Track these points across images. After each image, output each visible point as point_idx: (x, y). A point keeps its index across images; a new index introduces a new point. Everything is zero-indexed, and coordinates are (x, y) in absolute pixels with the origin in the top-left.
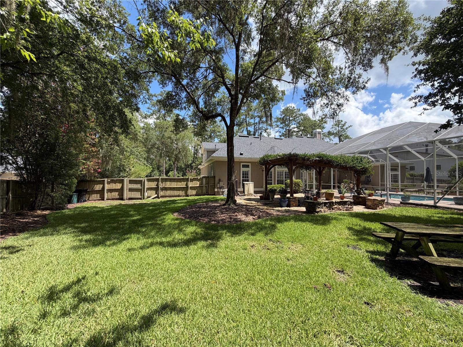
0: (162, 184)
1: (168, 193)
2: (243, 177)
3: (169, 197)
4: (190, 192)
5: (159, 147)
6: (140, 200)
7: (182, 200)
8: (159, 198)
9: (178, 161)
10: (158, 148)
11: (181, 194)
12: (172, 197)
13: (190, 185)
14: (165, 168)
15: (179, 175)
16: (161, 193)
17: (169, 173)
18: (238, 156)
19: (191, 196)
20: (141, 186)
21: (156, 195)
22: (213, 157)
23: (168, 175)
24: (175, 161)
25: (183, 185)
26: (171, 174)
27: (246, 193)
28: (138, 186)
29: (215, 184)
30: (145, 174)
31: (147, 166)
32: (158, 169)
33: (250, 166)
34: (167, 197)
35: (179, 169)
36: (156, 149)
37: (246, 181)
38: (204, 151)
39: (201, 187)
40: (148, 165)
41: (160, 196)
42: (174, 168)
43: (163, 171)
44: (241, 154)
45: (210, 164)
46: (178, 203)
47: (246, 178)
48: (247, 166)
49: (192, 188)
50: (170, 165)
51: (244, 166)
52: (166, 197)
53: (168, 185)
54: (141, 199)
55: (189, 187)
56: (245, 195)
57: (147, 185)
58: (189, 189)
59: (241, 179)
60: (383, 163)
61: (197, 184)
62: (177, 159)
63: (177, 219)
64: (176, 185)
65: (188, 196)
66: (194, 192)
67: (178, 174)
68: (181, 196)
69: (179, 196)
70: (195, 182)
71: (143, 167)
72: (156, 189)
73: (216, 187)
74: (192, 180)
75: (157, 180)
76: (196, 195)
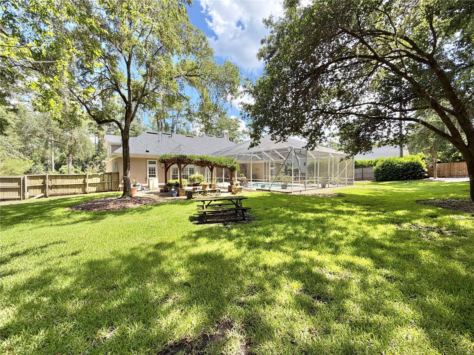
0: (50, 182)
1: (60, 191)
2: (150, 173)
3: (61, 195)
4: (88, 189)
5: (44, 135)
6: (18, 201)
7: (79, 197)
8: (46, 197)
9: (73, 154)
10: (41, 137)
11: (77, 192)
12: (66, 195)
13: (89, 181)
14: (55, 161)
15: (77, 170)
16: (49, 192)
17: (60, 167)
18: (144, 153)
19: (90, 193)
20: (20, 184)
21: (43, 194)
22: (116, 153)
23: (60, 169)
24: (69, 154)
25: (79, 182)
26: (64, 169)
27: (151, 187)
28: (15, 185)
29: (119, 180)
30: (23, 169)
31: (24, 160)
32: (42, 162)
33: (157, 163)
34: (59, 195)
35: (77, 163)
36: (38, 138)
37: (152, 176)
38: (108, 144)
39: (102, 183)
40: (27, 159)
41: (48, 195)
42: (69, 161)
43: (51, 165)
44: (147, 151)
45: (114, 160)
46: (72, 200)
47: (152, 173)
48: (154, 163)
49: (90, 185)
50: (62, 158)
51: (151, 163)
52: (56, 195)
53: (59, 182)
54: (20, 199)
55: (87, 184)
56: (150, 190)
57: (28, 183)
58: (87, 186)
59: (148, 174)
60: (265, 161)
61: (97, 180)
62: (72, 150)
63: (68, 211)
64: (71, 183)
65: (86, 193)
66: (94, 189)
67: (76, 168)
68: (77, 194)
69: (75, 194)
70: (95, 178)
71: (18, 162)
72: (43, 188)
73: (120, 183)
74: (90, 177)
75: (44, 177)
76: (96, 192)
